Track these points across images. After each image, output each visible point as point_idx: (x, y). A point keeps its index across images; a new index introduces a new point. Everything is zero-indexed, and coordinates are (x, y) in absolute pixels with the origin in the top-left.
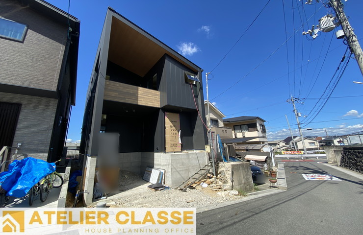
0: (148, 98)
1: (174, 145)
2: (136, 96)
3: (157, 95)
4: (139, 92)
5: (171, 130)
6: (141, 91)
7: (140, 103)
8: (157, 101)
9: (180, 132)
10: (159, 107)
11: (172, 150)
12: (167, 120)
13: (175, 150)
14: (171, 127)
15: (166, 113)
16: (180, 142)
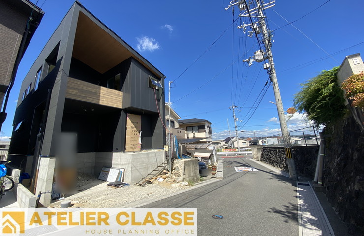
0: (111, 98)
1: (134, 145)
2: (97, 95)
3: (120, 96)
4: (101, 91)
5: (132, 130)
6: (104, 90)
7: (101, 103)
8: (119, 101)
9: (141, 133)
10: (122, 108)
11: (132, 150)
12: (129, 121)
13: (135, 150)
14: (132, 128)
15: (128, 114)
16: (140, 143)
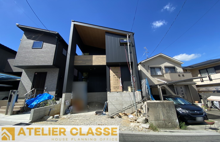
0: (99, 60)
1: (116, 87)
2: (91, 60)
3: (104, 58)
4: (93, 58)
6: (95, 57)
7: (94, 64)
8: (104, 61)
11: (115, 91)
14: (114, 76)
15: (110, 67)
16: (121, 85)
